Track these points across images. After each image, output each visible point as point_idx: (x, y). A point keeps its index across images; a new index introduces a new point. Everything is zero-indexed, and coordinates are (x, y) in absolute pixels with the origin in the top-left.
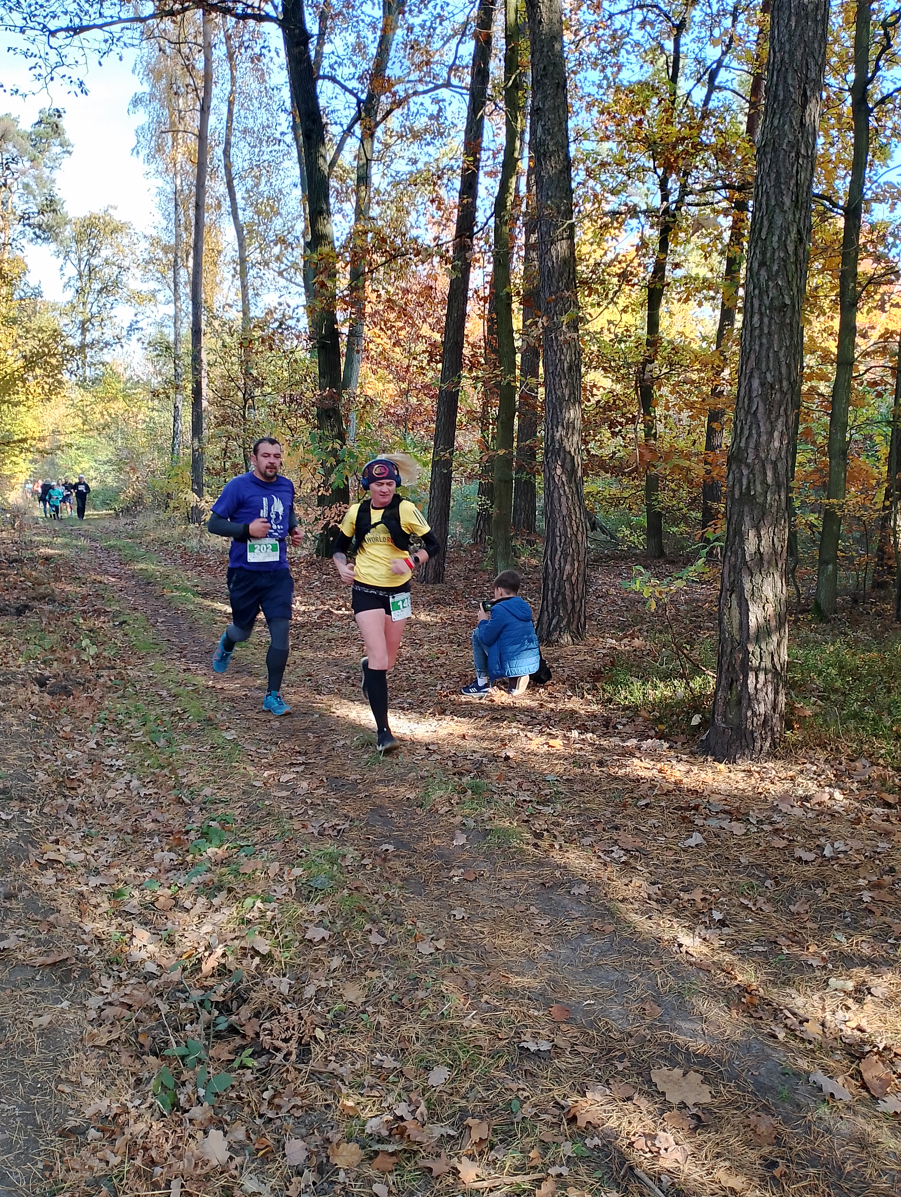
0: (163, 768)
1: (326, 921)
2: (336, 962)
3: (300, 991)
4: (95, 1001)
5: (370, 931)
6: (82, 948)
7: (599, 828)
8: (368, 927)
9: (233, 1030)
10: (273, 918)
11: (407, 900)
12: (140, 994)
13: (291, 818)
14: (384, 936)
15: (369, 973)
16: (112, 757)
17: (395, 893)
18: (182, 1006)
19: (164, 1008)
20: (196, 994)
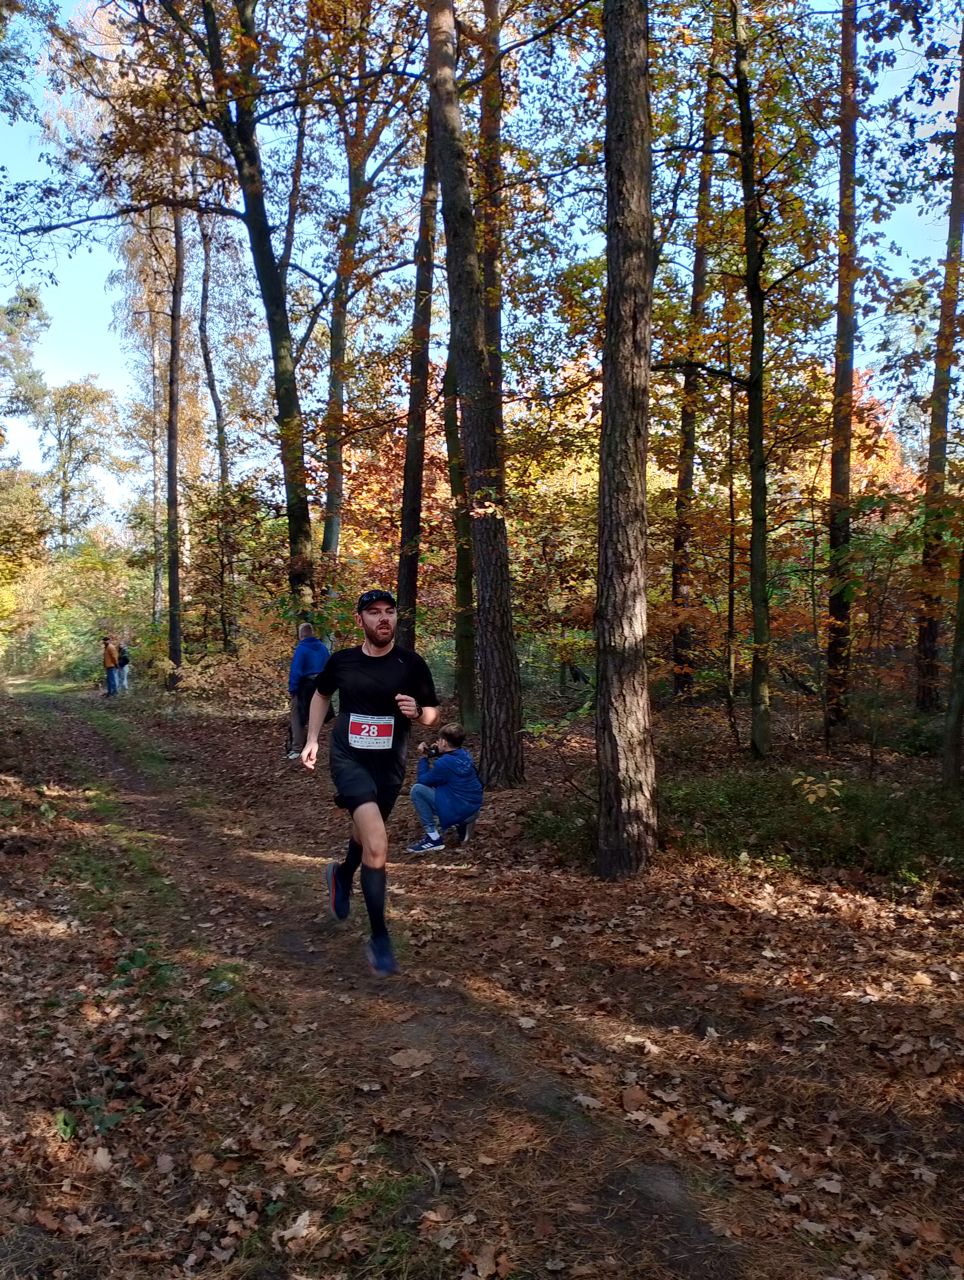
0: (104, 910)
1: (221, 1014)
2: (223, 1043)
3: (190, 1064)
4: (19, 1074)
5: (256, 1019)
6: (13, 1040)
7: (479, 938)
8: (254, 1016)
9: (131, 1092)
10: (178, 1014)
11: (295, 997)
12: (57, 1070)
13: (209, 942)
14: (267, 1022)
15: (248, 1049)
16: (58, 904)
17: (286, 993)
18: (90, 1075)
19: (75, 1077)
20: (104, 1068)
